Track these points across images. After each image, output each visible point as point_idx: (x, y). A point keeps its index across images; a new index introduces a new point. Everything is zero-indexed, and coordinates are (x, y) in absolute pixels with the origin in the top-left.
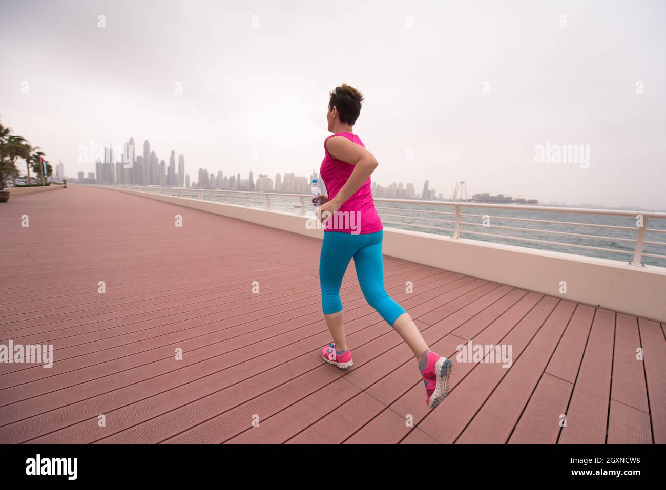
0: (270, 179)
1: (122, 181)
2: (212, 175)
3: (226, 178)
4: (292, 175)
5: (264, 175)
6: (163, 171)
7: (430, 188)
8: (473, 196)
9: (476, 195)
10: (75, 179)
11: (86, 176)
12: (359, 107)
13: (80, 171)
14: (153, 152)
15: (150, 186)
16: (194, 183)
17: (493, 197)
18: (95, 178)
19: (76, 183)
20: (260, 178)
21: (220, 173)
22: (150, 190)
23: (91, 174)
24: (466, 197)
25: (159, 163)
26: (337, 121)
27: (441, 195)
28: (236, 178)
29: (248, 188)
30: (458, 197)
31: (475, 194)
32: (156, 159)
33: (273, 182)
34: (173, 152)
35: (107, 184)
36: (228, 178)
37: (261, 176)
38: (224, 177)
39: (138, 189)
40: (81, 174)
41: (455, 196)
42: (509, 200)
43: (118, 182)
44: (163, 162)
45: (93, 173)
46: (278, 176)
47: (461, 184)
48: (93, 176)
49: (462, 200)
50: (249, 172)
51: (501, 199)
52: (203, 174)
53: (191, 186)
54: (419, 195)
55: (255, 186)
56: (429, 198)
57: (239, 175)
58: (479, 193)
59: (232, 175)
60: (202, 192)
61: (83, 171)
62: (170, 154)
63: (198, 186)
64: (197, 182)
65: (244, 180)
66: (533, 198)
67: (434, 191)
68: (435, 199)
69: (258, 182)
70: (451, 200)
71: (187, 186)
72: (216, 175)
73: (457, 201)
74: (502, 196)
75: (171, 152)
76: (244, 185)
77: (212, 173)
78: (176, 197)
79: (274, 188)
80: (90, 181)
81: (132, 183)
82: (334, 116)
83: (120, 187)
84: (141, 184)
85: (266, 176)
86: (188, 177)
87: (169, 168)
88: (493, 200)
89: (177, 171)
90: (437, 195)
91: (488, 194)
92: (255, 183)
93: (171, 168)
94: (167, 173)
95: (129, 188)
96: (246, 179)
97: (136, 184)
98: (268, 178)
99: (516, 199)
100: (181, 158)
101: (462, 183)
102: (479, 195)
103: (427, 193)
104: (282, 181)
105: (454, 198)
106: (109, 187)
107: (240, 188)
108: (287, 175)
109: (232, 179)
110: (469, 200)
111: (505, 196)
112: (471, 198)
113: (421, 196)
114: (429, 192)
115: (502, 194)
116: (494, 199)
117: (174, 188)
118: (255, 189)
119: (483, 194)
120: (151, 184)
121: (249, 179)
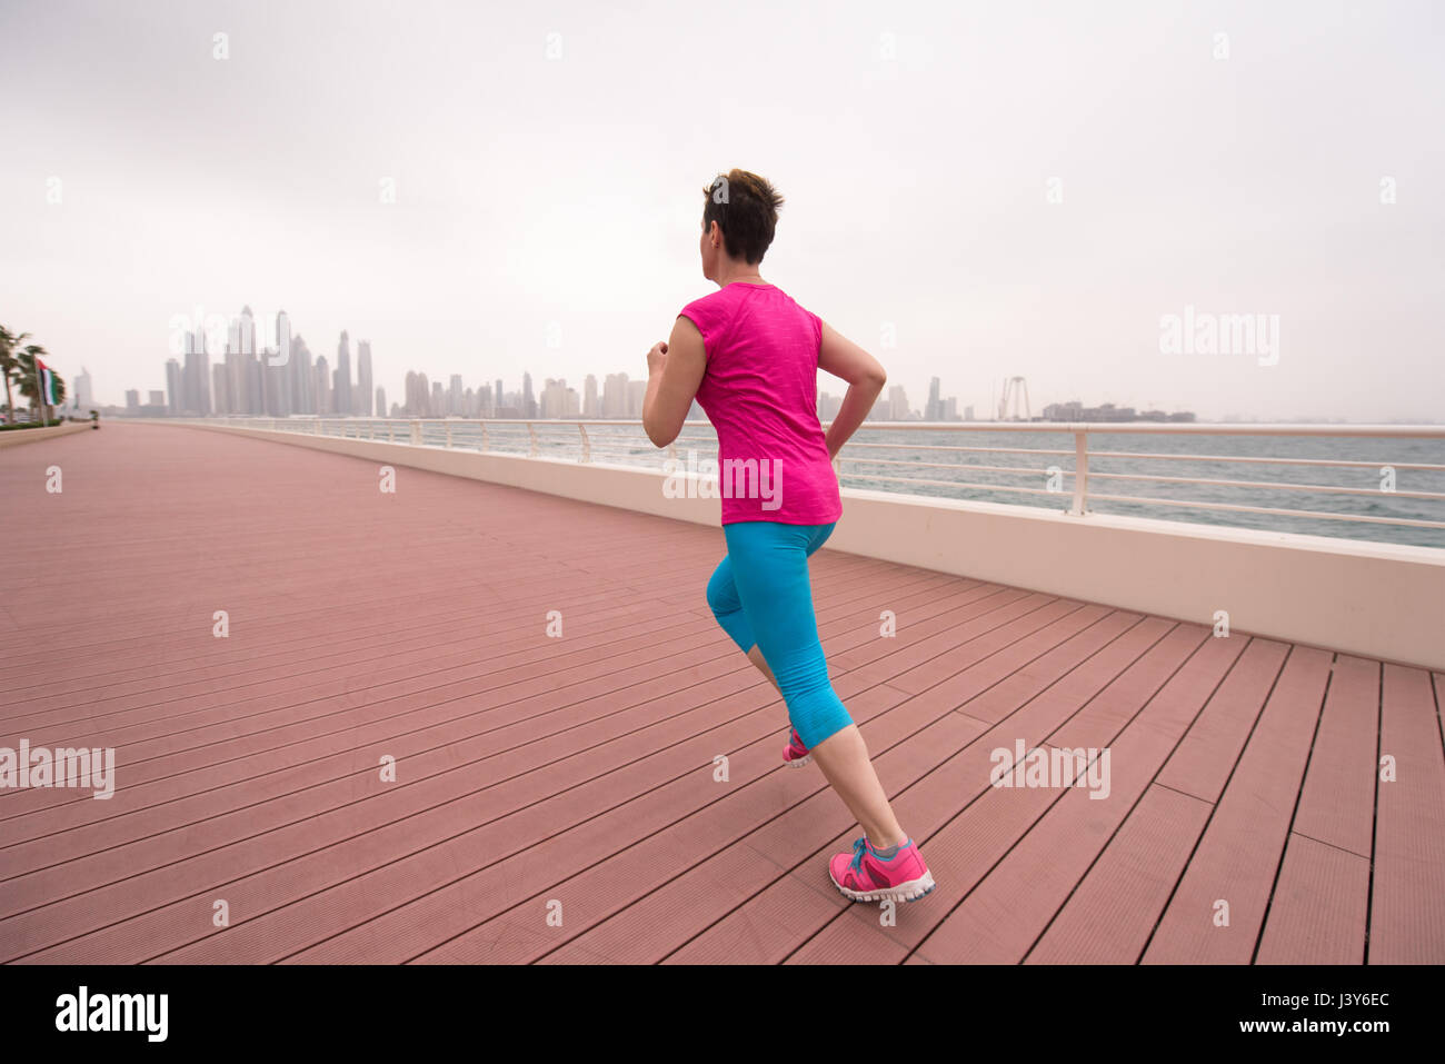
0: (571, 390)
1: (229, 408)
2: (437, 386)
3: (469, 391)
4: (623, 377)
5: (557, 380)
6: (322, 380)
7: (943, 395)
8: (1045, 410)
9: (1050, 407)
10: (120, 409)
11: (144, 400)
12: (773, 219)
13: (130, 389)
14: (298, 337)
15: (295, 417)
16: (395, 405)
17: (1090, 411)
18: (166, 402)
19: (121, 416)
20: (548, 387)
21: (456, 380)
22: (295, 424)
23: (156, 395)
24: (1028, 411)
25: (314, 363)
26: (722, 254)
27: (969, 410)
28: (494, 391)
29: (522, 412)
30: (1010, 413)
31: (1048, 405)
32: (306, 354)
33: (578, 396)
34: (344, 337)
35: (196, 417)
36: (475, 391)
37: (551, 383)
38: (464, 389)
39: (267, 425)
40: (132, 396)
41: (1002, 410)
42: (1128, 415)
43: (220, 411)
44: (322, 361)
45: (161, 393)
46: (591, 382)
47: (1014, 383)
48: (162, 400)
49: (1017, 419)
50: (522, 374)
51: (1109, 413)
52: (416, 384)
53: (388, 413)
54: (919, 413)
55: (539, 407)
56: (941, 418)
57: (499, 384)
58: (1059, 403)
59: (484, 384)
60: (421, 426)
61: (138, 388)
62: (338, 341)
63: (406, 411)
64: (402, 401)
65: (512, 393)
66: (1183, 410)
67: (953, 401)
68: (958, 419)
69: (543, 398)
70: (992, 421)
71: (379, 414)
72: (446, 386)
73: (1007, 420)
74: (1110, 406)
75: (339, 335)
76: (511, 405)
77: (438, 380)
78: (357, 439)
79: (581, 411)
80: (155, 410)
81: (250, 411)
82: (713, 242)
83: (225, 422)
84: (274, 413)
85: (562, 382)
86: (381, 393)
87: (336, 374)
88: (1090, 415)
89: (354, 380)
90: (960, 411)
91: (1078, 405)
92: (538, 400)
93: (342, 373)
94: (331, 387)
95: (244, 424)
96: (516, 392)
97: (262, 412)
98: (568, 386)
99: (1143, 413)
100: (364, 348)
101: (1018, 379)
102: (1057, 408)
103: (938, 407)
104: (600, 392)
105: (1000, 417)
106: (199, 422)
107: (504, 412)
108: (610, 378)
109: (485, 392)
110: (1034, 420)
111: (1118, 407)
112: (1041, 415)
113: (923, 415)
114: (942, 403)
115: (1112, 403)
116: (1094, 414)
117: (351, 419)
118: (538, 413)
119: (1068, 404)
120: (296, 412)
121: (522, 392)
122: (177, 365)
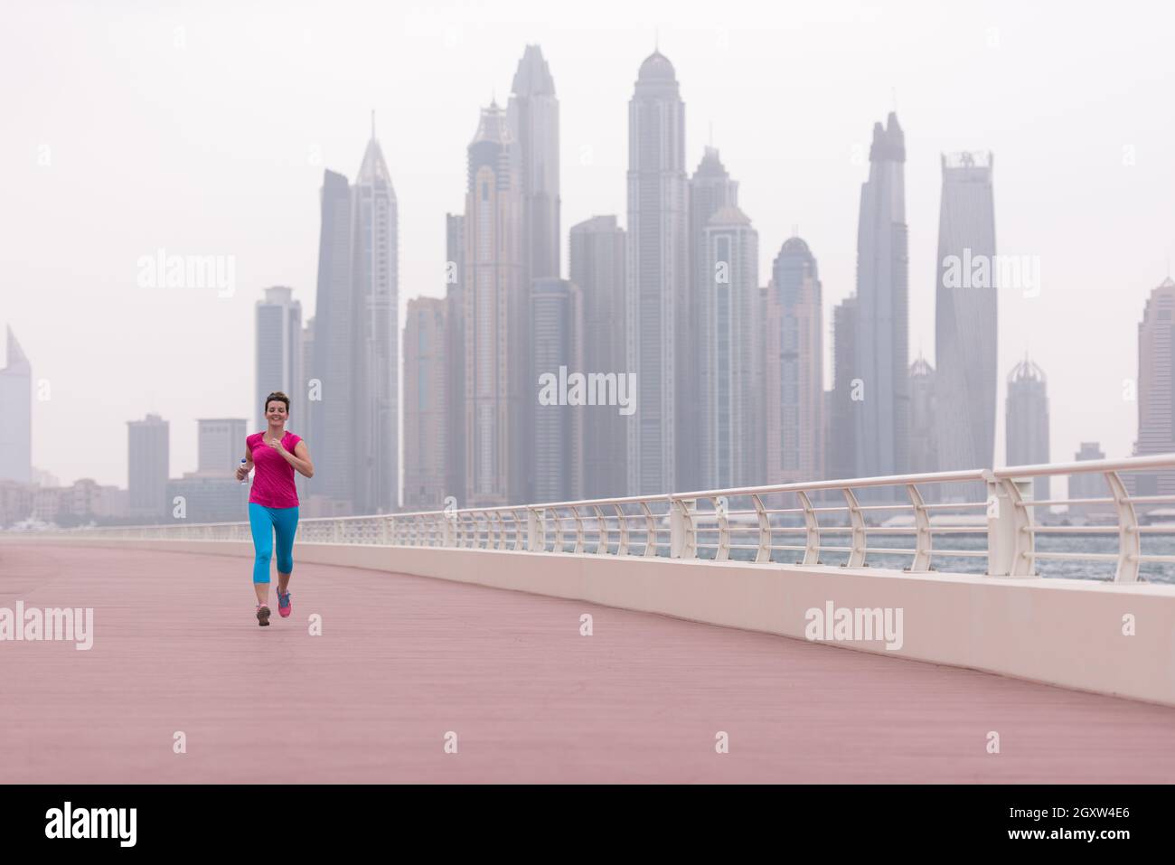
6: (793, 352)
14: (711, 165)
23: (214, 434)
34: (888, 144)
40: (149, 441)
44: (796, 258)
93: (874, 312)
100: (967, 186)
122: (295, 313)
